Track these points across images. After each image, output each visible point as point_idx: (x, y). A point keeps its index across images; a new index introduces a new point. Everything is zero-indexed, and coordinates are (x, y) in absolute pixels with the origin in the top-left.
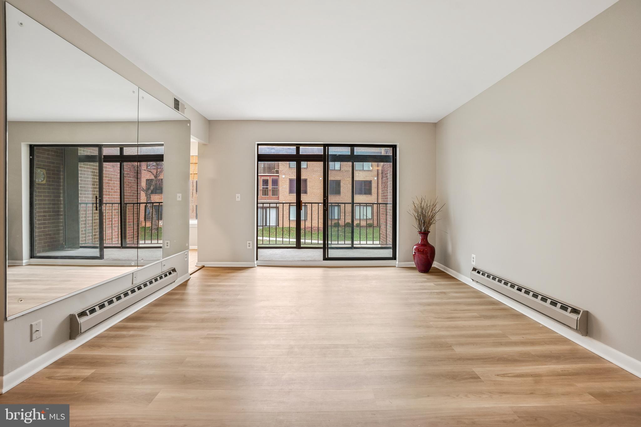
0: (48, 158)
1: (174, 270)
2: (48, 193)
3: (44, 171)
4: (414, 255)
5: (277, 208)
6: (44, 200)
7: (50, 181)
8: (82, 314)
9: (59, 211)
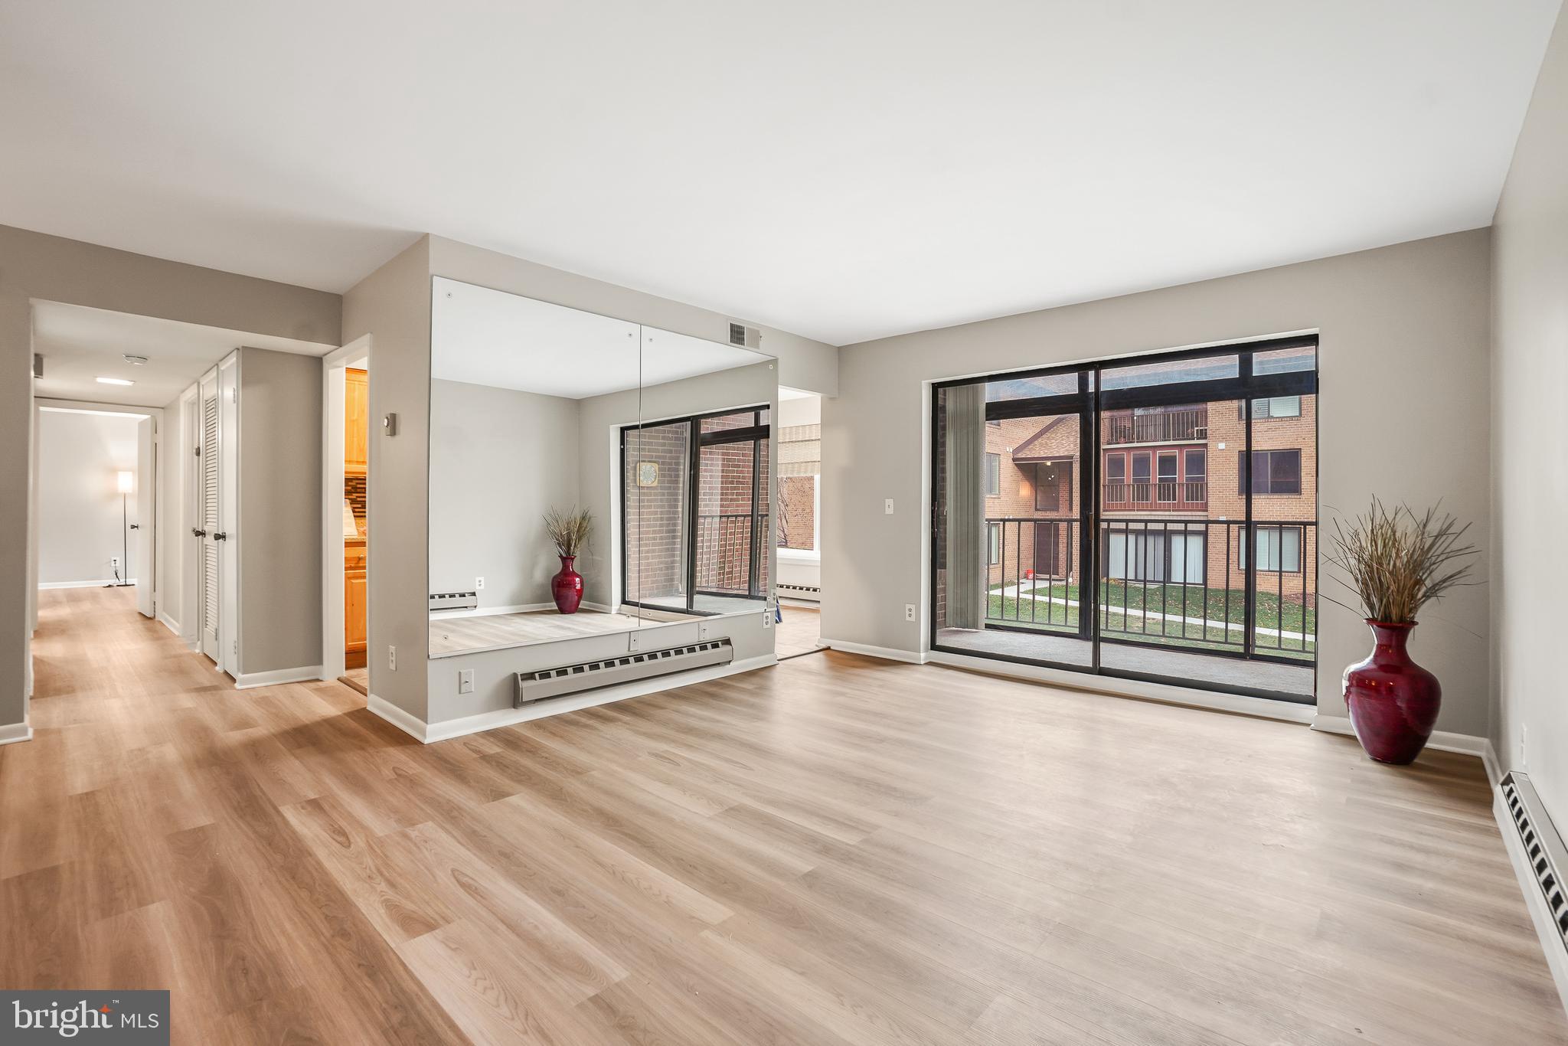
0: (664, 445)
1: (727, 642)
2: (661, 500)
3: (656, 466)
4: (1347, 697)
5: (1205, 534)
6: (656, 513)
7: (663, 482)
8: (530, 676)
9: (674, 531)
